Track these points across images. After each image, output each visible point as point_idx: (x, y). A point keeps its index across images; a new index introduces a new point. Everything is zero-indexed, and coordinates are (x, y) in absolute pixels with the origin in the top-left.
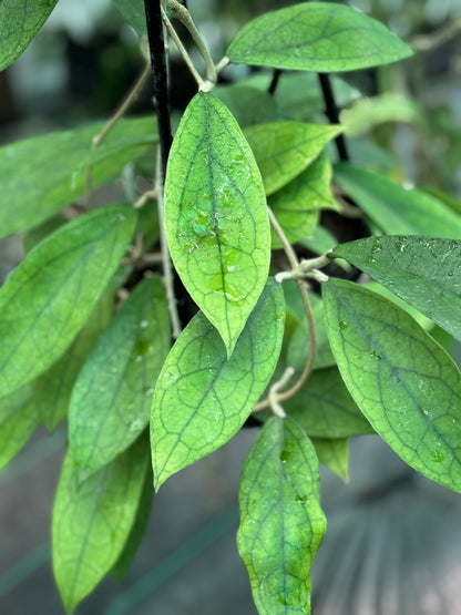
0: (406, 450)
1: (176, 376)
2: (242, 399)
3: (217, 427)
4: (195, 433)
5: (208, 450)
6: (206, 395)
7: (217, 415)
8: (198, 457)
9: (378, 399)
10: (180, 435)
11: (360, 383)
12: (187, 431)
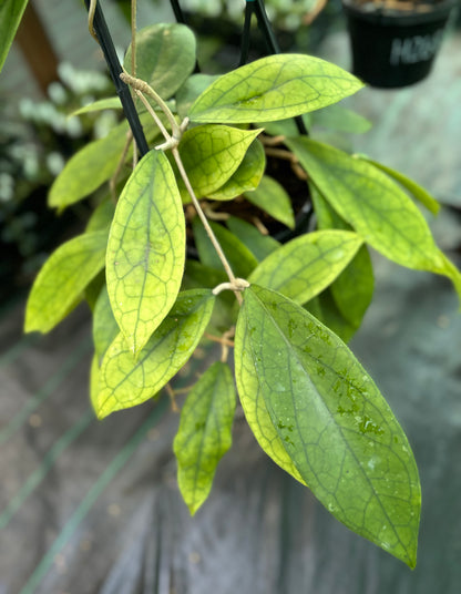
0: (263, 440)
1: (119, 351)
2: (159, 377)
3: (138, 391)
4: (124, 392)
5: (129, 405)
6: (136, 368)
7: (140, 384)
8: (121, 408)
9: (255, 397)
10: (114, 390)
11: (245, 382)
12: (119, 389)
